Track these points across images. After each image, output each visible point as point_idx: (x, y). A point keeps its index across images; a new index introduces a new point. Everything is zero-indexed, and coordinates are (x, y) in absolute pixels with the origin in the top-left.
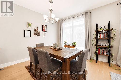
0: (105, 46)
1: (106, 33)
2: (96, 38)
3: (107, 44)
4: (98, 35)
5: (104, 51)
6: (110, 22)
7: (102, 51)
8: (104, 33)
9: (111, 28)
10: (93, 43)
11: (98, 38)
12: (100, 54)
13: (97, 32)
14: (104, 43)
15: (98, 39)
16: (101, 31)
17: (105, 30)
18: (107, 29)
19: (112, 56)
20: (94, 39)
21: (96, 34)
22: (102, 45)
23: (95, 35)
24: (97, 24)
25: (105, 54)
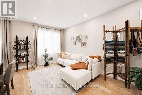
0: (24, 55)
1: (25, 44)
2: (16, 49)
3: (26, 53)
4: (18, 46)
5: (23, 59)
6: (27, 37)
7: (22, 60)
8: (23, 45)
9: (28, 41)
10: (13, 54)
11: (18, 48)
12: (20, 63)
13: (17, 43)
14: (23, 53)
15: (18, 50)
16: (21, 42)
17: (24, 42)
18: (25, 41)
19: (29, 62)
20: (14, 49)
21: (16, 44)
22: (21, 55)
23: (15, 46)
24: (17, 36)
25: (24, 61)
